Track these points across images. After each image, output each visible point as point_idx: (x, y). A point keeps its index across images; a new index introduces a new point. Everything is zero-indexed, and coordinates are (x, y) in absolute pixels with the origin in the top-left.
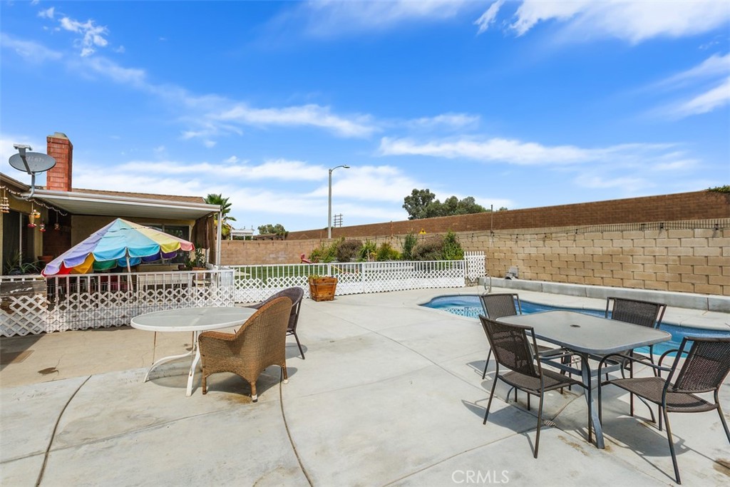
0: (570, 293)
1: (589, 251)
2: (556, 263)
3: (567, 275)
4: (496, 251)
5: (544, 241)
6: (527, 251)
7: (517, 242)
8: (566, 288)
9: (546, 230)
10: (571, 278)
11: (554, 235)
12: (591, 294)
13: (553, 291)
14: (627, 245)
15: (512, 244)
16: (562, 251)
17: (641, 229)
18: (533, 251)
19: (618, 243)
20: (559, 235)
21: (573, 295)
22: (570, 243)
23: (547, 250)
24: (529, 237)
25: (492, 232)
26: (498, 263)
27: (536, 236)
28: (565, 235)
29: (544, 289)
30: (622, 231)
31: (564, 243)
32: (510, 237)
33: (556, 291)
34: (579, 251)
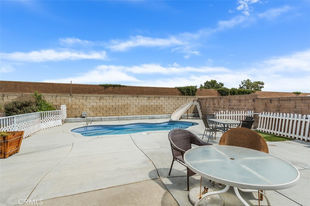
0: (113, 120)
1: (117, 104)
2: (105, 109)
3: (109, 113)
4: (74, 105)
5: (100, 100)
6: (92, 104)
7: (86, 100)
8: (112, 118)
9: (101, 95)
10: (111, 114)
11: (104, 98)
12: (120, 119)
13: (106, 120)
14: (129, 102)
15: (84, 101)
16: (107, 104)
17: (133, 97)
18: (95, 104)
19: (126, 101)
20: (106, 98)
21: (114, 120)
22: (111, 101)
23: (101, 104)
24: (93, 98)
25: (71, 95)
26: (75, 111)
27: (96, 98)
28: (109, 98)
29: (103, 120)
30: (128, 97)
31: (108, 101)
32: (82, 98)
33: (108, 120)
34: (114, 104)
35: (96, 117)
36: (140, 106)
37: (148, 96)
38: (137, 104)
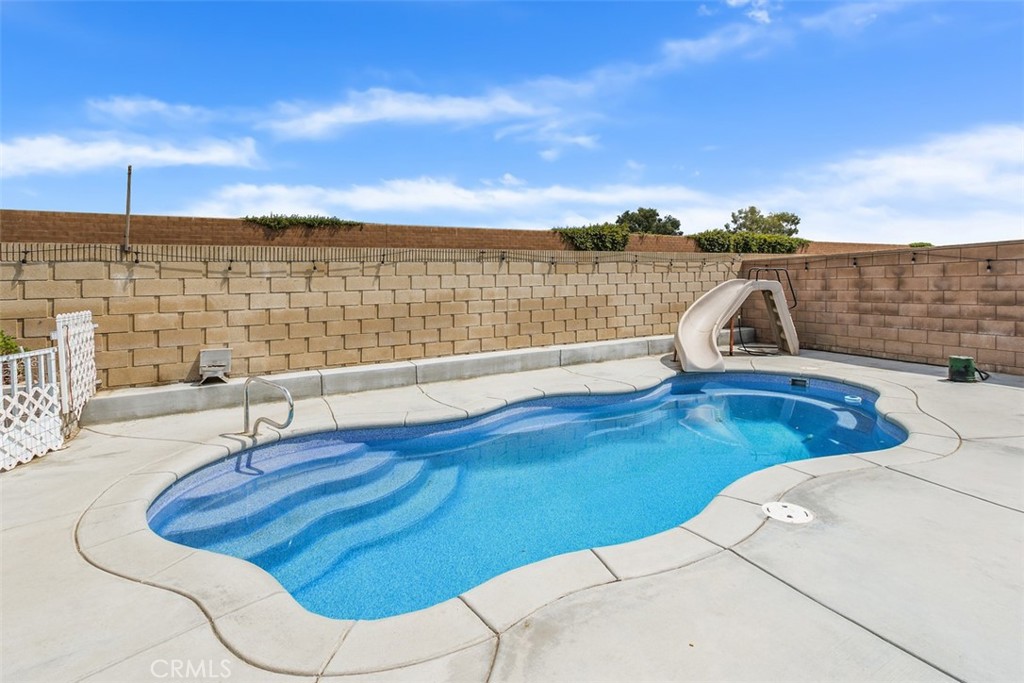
0: (385, 382)
1: (403, 297)
2: (337, 326)
3: (360, 349)
4: (146, 309)
5: (309, 279)
6: (259, 302)
7: (226, 279)
8: (379, 375)
9: (315, 252)
10: (367, 353)
11: (333, 265)
12: (424, 376)
13: (349, 387)
14: (460, 284)
15: (211, 286)
16: (350, 299)
17: (480, 260)
18: (278, 302)
19: (449, 281)
20: (346, 265)
21: (392, 386)
22: (367, 282)
23: (314, 299)
24: (266, 267)
25: (124, 251)
26: (153, 342)
27: (287, 267)
28: (358, 264)
29: (328, 388)
30: (455, 261)
31: (355, 281)
32: (202, 267)
33: (357, 385)
34: (384, 298)
35: (282, 371)
36: (514, 305)
37: (549, 253)
38: (499, 293)
